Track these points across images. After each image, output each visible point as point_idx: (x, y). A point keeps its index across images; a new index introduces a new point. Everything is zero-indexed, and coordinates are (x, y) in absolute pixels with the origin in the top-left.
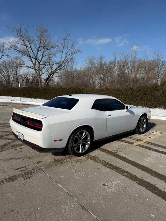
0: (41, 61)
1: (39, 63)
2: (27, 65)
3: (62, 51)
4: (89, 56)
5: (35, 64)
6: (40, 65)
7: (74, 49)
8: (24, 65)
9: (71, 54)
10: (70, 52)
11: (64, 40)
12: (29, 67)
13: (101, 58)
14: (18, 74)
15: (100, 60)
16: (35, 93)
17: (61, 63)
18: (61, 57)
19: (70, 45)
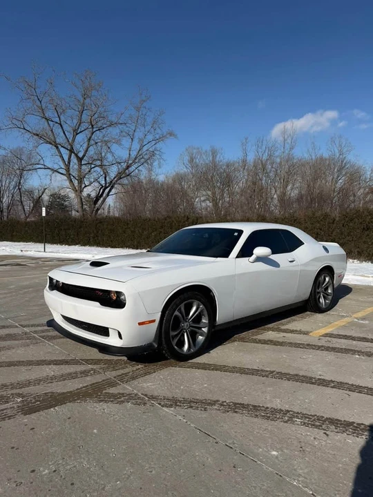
0: (84, 156)
1: (80, 160)
2: (50, 166)
3: (132, 133)
4: (189, 147)
5: (69, 162)
6: (81, 164)
7: (158, 131)
8: (43, 167)
9: (154, 143)
10: (150, 137)
11: (138, 109)
12: (56, 171)
13: (214, 153)
14: (23, 189)
15: (211, 158)
17: (130, 162)
18: (129, 147)
19: (149, 120)
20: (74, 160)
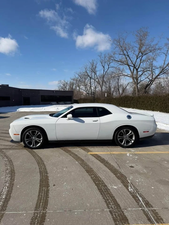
1: (137, 70)
2: (124, 74)
3: (166, 52)
6: (137, 72)
8: (122, 75)
12: (126, 76)
14: (119, 84)
16: (129, 102)
18: (164, 59)
20: (135, 72)
